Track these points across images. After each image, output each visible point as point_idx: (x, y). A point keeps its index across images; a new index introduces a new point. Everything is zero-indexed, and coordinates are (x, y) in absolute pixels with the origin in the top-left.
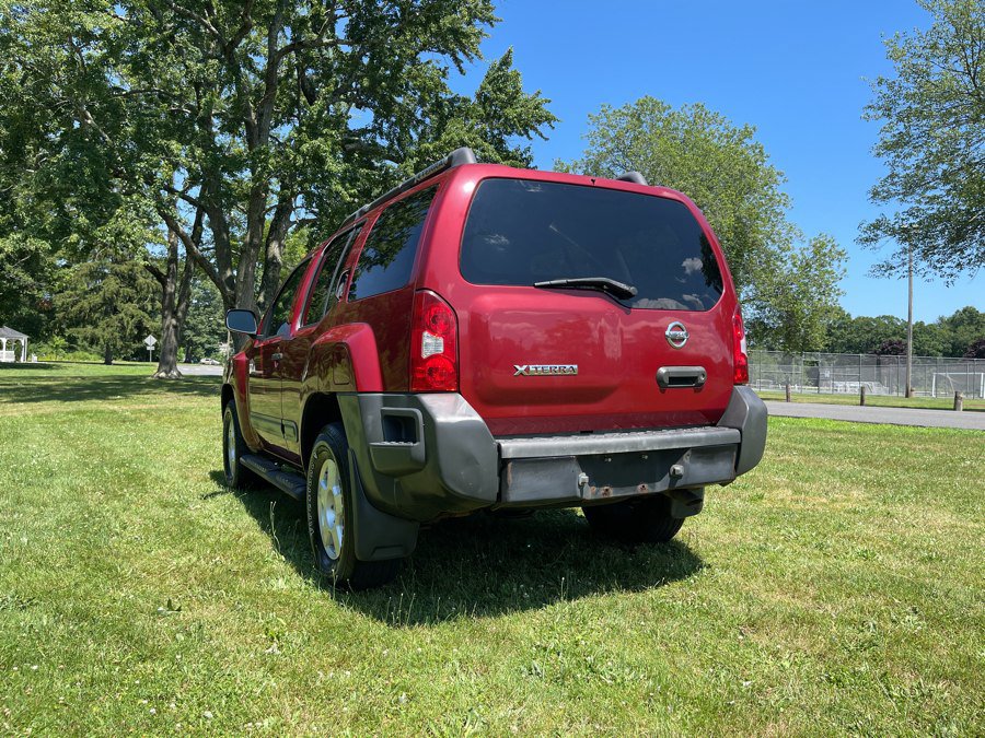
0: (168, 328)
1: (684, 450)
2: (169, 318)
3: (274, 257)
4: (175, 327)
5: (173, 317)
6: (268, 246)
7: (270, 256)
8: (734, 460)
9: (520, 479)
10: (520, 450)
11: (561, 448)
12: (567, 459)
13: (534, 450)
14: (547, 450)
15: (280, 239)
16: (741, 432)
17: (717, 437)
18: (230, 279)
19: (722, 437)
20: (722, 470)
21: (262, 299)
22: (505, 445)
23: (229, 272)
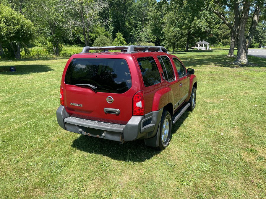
0: (232, 42)
2: (233, 39)
3: (255, 21)
4: (234, 42)
5: (234, 39)
6: (253, 17)
7: (254, 20)
8: (121, 137)
9: (68, 127)
10: (67, 121)
11: (74, 123)
12: (75, 125)
13: (69, 122)
14: (71, 122)
15: (257, 14)
16: (123, 130)
17: (113, 129)
18: (238, 29)
19: (115, 130)
20: (117, 138)
21: (249, 35)
22: (65, 119)
23: (239, 27)
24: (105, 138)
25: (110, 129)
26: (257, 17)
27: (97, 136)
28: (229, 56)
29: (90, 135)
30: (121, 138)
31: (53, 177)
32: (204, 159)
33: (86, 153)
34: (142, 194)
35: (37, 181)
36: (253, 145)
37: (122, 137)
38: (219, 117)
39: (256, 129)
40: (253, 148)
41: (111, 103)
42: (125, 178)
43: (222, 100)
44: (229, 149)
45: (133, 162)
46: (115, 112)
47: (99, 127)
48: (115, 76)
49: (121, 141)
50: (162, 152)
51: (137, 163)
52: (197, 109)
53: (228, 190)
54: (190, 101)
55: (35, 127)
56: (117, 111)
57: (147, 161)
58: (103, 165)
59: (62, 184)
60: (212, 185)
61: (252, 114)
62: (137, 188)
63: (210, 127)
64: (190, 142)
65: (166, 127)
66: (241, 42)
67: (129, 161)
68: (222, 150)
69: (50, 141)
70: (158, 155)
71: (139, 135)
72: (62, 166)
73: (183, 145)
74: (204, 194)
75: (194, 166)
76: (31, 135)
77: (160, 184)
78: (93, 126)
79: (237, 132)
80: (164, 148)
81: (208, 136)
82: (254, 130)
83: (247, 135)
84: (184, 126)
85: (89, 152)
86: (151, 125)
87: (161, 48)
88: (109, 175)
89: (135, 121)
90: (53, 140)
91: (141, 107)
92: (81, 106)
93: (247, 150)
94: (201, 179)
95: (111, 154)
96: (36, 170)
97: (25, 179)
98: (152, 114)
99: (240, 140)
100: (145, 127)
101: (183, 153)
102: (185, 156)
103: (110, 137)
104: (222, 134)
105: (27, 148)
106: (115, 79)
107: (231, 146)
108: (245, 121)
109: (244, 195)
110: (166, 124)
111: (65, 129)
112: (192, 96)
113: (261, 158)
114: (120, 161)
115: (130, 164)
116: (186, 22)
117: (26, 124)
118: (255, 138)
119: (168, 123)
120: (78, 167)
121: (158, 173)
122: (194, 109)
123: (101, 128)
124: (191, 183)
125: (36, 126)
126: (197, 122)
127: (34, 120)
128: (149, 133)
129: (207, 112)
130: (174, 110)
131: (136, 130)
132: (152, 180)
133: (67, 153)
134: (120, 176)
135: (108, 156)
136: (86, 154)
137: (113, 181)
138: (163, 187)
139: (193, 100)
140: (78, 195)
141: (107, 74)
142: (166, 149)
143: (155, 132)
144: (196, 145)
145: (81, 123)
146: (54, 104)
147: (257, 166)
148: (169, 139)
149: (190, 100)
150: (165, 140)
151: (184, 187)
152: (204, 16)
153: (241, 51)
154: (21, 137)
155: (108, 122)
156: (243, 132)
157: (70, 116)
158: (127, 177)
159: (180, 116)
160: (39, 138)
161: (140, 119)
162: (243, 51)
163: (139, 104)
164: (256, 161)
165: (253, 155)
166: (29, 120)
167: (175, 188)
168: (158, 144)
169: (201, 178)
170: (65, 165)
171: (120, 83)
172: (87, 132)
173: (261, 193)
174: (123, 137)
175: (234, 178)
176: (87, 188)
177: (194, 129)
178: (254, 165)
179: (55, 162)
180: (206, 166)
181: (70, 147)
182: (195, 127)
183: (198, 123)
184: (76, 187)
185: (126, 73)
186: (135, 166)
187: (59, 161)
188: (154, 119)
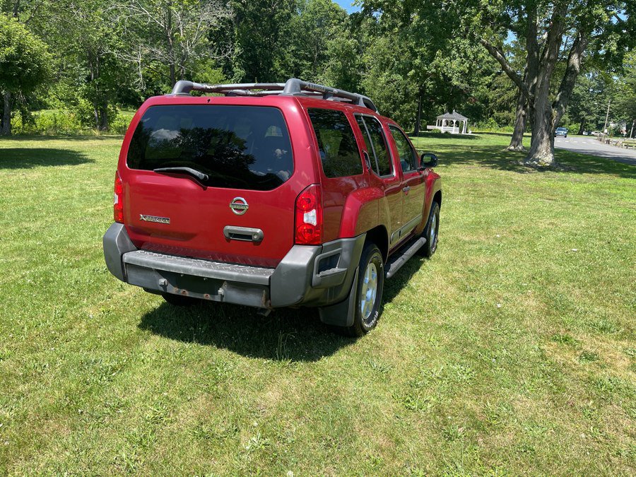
0: (519, 116)
1: (223, 281)
2: (521, 110)
3: (573, 66)
4: (524, 116)
5: (523, 110)
6: (569, 58)
7: (571, 65)
8: (264, 295)
9: (132, 274)
10: (129, 260)
11: (147, 263)
12: (150, 270)
13: (135, 260)
14: (141, 262)
15: (579, 52)
16: (270, 278)
17: (246, 278)
18: (535, 86)
19: (251, 279)
20: (254, 300)
21: (558, 99)
22: (125, 255)
23: (535, 81)
24: (224, 300)
25: (238, 277)
26: (579, 58)
27: (205, 295)
28: (512, 148)
29: (188, 294)
30: (263, 299)
31: (90, 393)
32: (458, 357)
33: (175, 342)
34: (314, 428)
35: (51, 401)
36: (569, 330)
37: (266, 296)
38: (492, 271)
39: (575, 297)
40: (571, 334)
41: (242, 213)
42: (272, 395)
43: (498, 236)
44: (515, 337)
45: (292, 362)
46: (250, 237)
47: (211, 273)
48: (250, 160)
49: (264, 306)
50: (359, 342)
51: (301, 364)
52: (442, 253)
53: (516, 420)
54: (425, 234)
55: (45, 285)
56: (256, 234)
57: (324, 359)
58: (218, 369)
59: (114, 409)
60: (477, 410)
61: (565, 266)
62: (300, 416)
63: (471, 291)
64: (426, 320)
65: (370, 282)
66: (540, 115)
67: (280, 360)
68: (498, 339)
69: (83, 316)
70: (351, 347)
71: (308, 292)
72: (114, 370)
73: (409, 326)
74: (460, 427)
75: (435, 370)
76: (34, 302)
77: (357, 408)
78: (196, 271)
79: (533, 303)
80: (365, 332)
81: (468, 310)
82: (570, 299)
83: (555, 307)
84: (412, 288)
85: (183, 340)
86: (336, 270)
87: (363, 99)
88: (233, 389)
89: (299, 257)
90: (92, 313)
91: (315, 223)
92: (167, 222)
93: (555, 340)
94: (452, 398)
95: (236, 344)
96: (49, 377)
97: (18, 398)
98: (339, 245)
99: (540, 319)
100: (322, 273)
101: (409, 344)
102: (415, 349)
103: (236, 297)
104: (499, 306)
105: (26, 329)
106: (250, 165)
107: (519, 331)
108: (550, 280)
109: (552, 430)
110: (370, 275)
111: (125, 279)
112: (430, 220)
113: (589, 357)
114: (260, 360)
115: (283, 367)
116: (417, 61)
117: (23, 277)
118: (574, 315)
119: (375, 274)
120: (155, 372)
121: (351, 386)
122: (434, 252)
123: (216, 274)
124: (429, 406)
125: (47, 282)
126: (440, 280)
127: (41, 268)
128: (331, 289)
129: (464, 259)
130: (390, 247)
131: (302, 280)
132: (336, 398)
133: (127, 343)
134: (259, 391)
135: (230, 349)
136: (174, 344)
137: (242, 402)
138: (363, 413)
139: (432, 232)
140: (153, 432)
141: (232, 155)
142: (370, 333)
143: (345, 288)
144: (441, 327)
145: (166, 263)
146: (95, 235)
147: (580, 373)
148: (377, 313)
149: (425, 230)
150: (367, 313)
151: (413, 414)
152: (459, 49)
153: (539, 135)
154: (9, 305)
155: (232, 261)
156: (546, 303)
157: (139, 249)
158: (276, 394)
159: (404, 262)
160: (56, 308)
161: (312, 253)
162: (545, 135)
163: (310, 217)
164: (577, 362)
165: (570, 349)
166: (29, 269)
167: (391, 417)
168: (351, 319)
169: (451, 394)
170: (123, 367)
171: (263, 174)
172: (180, 287)
173: (592, 428)
174: (268, 297)
175: (527, 395)
176: (177, 417)
177: (435, 295)
178: (573, 370)
179: (96, 362)
180: (463, 372)
181: (134, 329)
182: (436, 290)
183: (444, 283)
184: (149, 415)
185: (279, 151)
186: (297, 370)
187: (106, 360)
188: (345, 256)
